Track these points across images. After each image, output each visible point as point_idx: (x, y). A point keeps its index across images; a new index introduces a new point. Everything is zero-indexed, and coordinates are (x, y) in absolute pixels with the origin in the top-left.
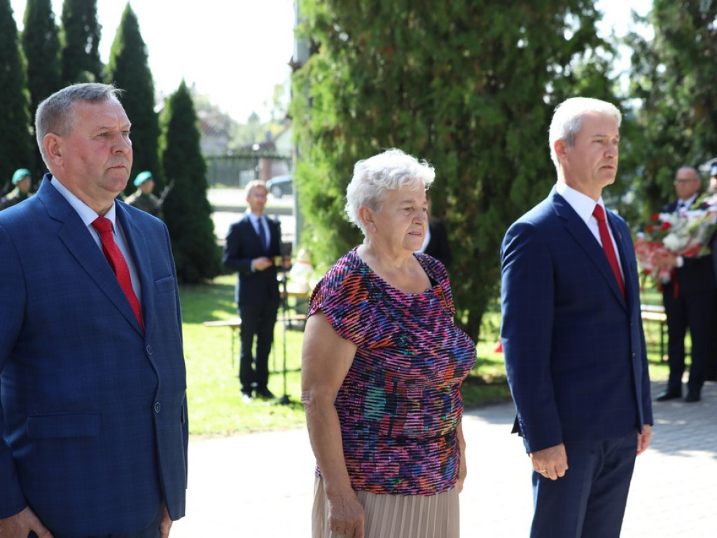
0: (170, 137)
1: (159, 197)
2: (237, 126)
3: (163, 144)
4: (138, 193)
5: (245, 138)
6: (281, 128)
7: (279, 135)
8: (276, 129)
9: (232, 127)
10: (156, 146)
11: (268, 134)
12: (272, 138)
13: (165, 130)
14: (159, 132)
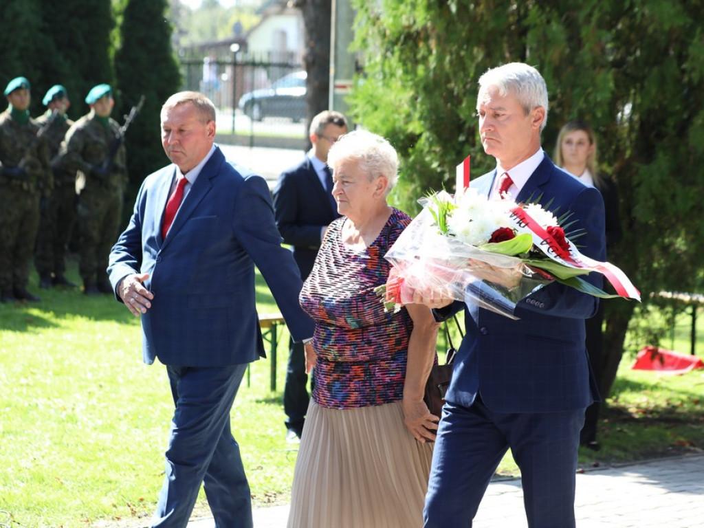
0: (126, 31)
1: (122, 123)
2: (190, 13)
3: (117, 41)
4: (91, 115)
5: (201, 33)
6: (255, 20)
7: (253, 29)
8: (248, 21)
9: (183, 13)
10: (108, 44)
11: (238, 28)
12: (244, 33)
13: (119, 20)
14: (112, 24)
